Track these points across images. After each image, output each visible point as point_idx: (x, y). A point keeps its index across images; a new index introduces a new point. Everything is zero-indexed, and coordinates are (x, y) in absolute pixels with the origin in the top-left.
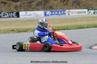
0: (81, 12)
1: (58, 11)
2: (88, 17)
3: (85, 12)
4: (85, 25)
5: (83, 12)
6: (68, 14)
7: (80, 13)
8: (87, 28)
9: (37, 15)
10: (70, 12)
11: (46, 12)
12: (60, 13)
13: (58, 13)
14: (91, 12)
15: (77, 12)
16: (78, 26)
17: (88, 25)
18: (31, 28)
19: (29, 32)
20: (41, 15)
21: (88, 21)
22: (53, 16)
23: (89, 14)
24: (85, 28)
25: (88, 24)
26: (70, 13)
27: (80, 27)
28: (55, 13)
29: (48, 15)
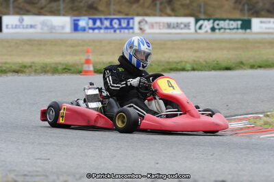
0: (177, 26)
1: (112, 20)
2: (196, 41)
3: (187, 26)
4: (186, 62)
5: (182, 26)
6: (141, 29)
7: (174, 28)
8: (194, 69)
9: (52, 28)
10: (146, 22)
11: (78, 20)
12: (116, 26)
13: (111, 24)
14: (203, 27)
15: (164, 23)
16: (168, 63)
17: (195, 61)
18: (33, 63)
19: (30, 75)
20: (63, 27)
21: (195, 52)
22: (96, 31)
23: (199, 31)
24: (188, 71)
25: (196, 59)
26: (146, 27)
27: (173, 66)
28: (102, 23)
29: (84, 29)
